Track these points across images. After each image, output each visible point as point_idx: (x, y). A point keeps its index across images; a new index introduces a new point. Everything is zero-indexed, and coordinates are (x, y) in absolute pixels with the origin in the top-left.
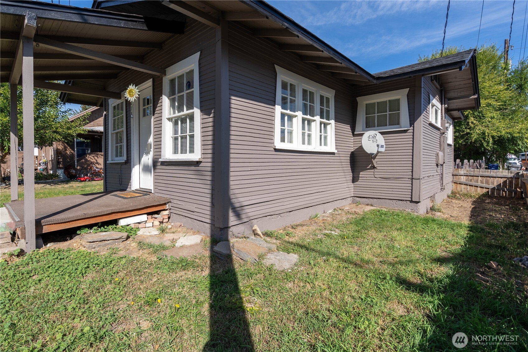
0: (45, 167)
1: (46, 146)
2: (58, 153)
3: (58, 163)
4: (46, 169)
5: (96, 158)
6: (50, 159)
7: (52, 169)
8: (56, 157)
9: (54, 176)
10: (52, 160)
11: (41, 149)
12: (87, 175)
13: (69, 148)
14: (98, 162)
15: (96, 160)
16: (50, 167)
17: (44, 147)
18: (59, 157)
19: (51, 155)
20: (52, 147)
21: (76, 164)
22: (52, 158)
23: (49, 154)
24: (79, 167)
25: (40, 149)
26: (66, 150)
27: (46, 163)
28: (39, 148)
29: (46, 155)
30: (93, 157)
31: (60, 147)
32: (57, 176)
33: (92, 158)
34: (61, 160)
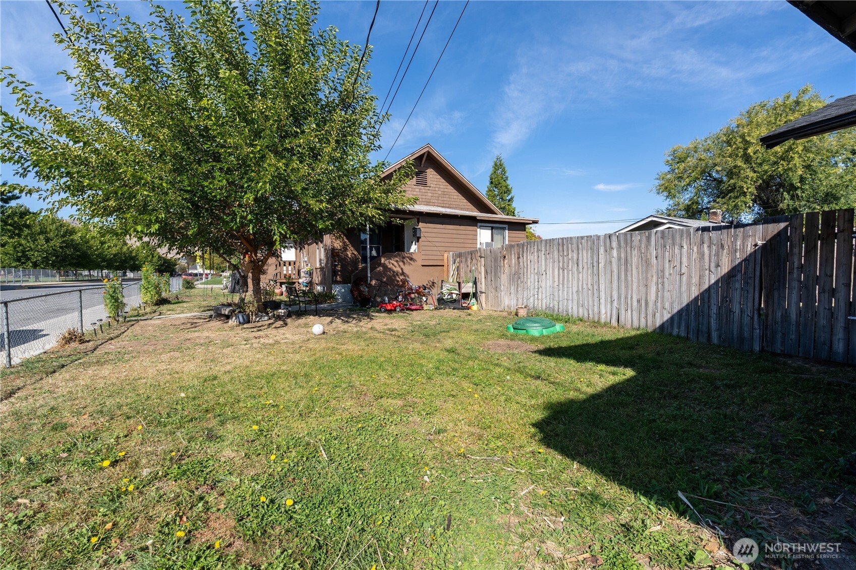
0: (308, 279)
1: (309, 245)
2: (333, 254)
3: (335, 273)
4: (310, 284)
5: (401, 264)
6: (318, 265)
7: (321, 284)
8: (330, 262)
9: (326, 296)
10: (322, 269)
11: (301, 249)
12: (396, 299)
13: (350, 246)
14: (405, 271)
15: (402, 269)
16: (317, 278)
17: (306, 246)
18: (335, 261)
19: (320, 260)
20: (321, 245)
21: (369, 275)
22: (320, 265)
23: (316, 258)
24: (373, 282)
25: (298, 250)
26: (346, 250)
27: (310, 274)
28: (296, 249)
29: (309, 259)
30: (397, 261)
31: (338, 245)
32: (333, 297)
33: (395, 263)
34: (339, 268)
